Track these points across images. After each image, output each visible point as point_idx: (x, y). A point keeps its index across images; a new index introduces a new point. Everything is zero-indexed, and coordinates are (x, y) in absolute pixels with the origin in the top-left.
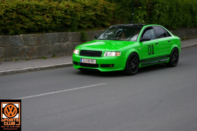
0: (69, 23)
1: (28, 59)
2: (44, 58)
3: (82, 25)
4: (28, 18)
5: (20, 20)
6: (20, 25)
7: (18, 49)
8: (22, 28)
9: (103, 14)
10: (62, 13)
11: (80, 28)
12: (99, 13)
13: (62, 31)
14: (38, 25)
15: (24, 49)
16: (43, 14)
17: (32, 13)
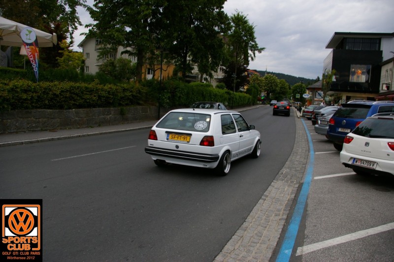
0: (111, 101)
1: (79, 128)
2: (92, 127)
3: (121, 102)
4: (80, 96)
5: (73, 98)
6: (73, 102)
7: (71, 120)
8: (74, 104)
9: (138, 95)
10: (106, 94)
11: (120, 105)
12: (134, 94)
13: (106, 107)
14: (87, 102)
15: (76, 120)
16: (91, 94)
17: (82, 93)
